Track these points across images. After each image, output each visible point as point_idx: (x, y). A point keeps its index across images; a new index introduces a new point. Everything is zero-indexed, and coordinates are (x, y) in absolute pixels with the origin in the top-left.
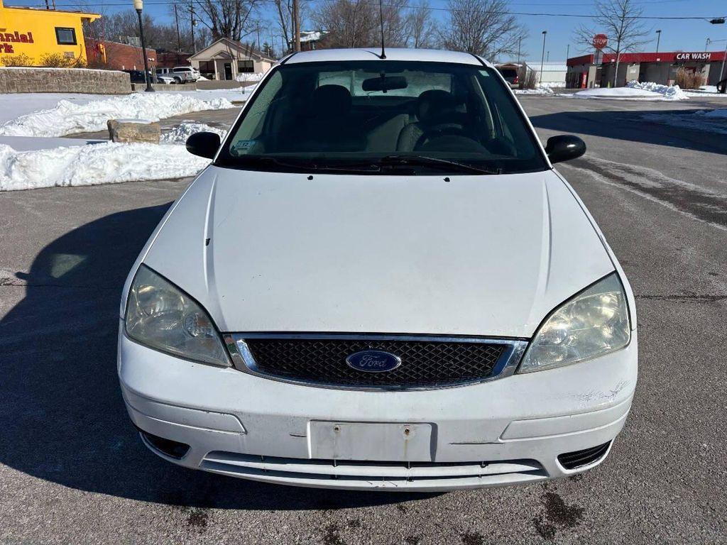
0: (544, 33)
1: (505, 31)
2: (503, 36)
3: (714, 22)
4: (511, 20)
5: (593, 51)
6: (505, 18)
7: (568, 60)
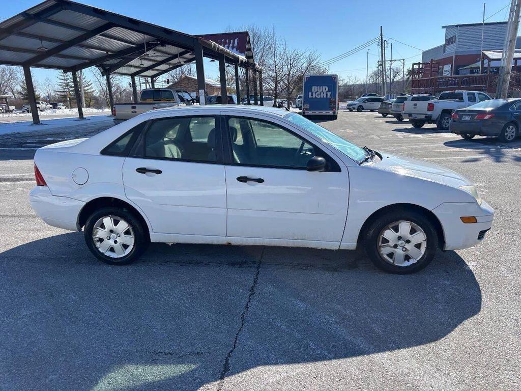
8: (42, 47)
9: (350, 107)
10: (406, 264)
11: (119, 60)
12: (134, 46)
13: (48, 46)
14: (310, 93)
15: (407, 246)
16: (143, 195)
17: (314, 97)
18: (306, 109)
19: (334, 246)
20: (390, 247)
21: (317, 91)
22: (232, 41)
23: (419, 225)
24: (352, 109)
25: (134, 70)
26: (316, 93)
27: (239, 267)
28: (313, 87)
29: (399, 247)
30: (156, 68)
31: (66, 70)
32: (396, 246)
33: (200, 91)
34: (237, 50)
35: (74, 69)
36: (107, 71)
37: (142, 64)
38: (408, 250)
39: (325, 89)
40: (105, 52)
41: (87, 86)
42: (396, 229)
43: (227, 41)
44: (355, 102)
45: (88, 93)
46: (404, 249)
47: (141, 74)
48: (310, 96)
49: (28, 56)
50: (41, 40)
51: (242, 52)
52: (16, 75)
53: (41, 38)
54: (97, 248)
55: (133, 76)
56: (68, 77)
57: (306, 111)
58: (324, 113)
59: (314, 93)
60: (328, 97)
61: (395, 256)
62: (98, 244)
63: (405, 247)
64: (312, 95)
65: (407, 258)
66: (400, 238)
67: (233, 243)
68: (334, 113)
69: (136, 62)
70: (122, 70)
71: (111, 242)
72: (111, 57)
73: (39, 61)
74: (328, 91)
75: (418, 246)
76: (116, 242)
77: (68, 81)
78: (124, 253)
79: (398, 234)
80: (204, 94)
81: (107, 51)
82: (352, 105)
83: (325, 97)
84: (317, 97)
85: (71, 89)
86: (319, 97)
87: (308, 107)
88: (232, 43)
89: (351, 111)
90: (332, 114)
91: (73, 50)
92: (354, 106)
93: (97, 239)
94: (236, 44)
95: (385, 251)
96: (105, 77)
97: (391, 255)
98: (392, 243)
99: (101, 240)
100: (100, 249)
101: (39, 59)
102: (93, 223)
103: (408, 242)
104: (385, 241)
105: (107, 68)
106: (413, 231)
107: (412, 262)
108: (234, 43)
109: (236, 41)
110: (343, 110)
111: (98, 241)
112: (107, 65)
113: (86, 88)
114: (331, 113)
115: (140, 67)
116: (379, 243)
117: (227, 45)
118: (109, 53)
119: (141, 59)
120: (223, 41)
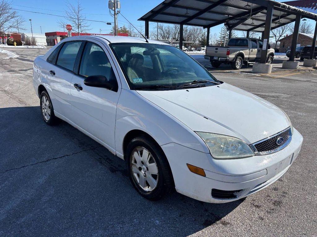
0: (30, 20)
1: (12, 18)
2: (12, 20)
3: (108, 24)
4: (14, 13)
5: (67, 31)
6: (11, 11)
7: (45, 33)
8: (187, 13)
13: (191, 13)
25: (250, 27)
29: (142, 171)
31: (204, 27)
32: (140, 169)
33: (265, 40)
35: (208, 27)
36: (230, 28)
37: (253, 23)
40: (227, 16)
49: (183, 19)
50: (187, 9)
55: (248, 31)
61: (141, 178)
65: (147, 184)
66: (143, 163)
69: (249, 21)
70: (240, 26)
72: (231, 19)
73: (188, 22)
76: (47, 111)
80: (266, 42)
81: (229, 14)
91: (207, 15)
96: (229, 31)
98: (138, 165)
100: (43, 113)
101: (187, 21)
105: (231, 26)
106: (151, 161)
112: (231, 24)
116: (131, 161)
117: (315, 7)
118: (229, 16)
119: (253, 19)
120: (313, 4)
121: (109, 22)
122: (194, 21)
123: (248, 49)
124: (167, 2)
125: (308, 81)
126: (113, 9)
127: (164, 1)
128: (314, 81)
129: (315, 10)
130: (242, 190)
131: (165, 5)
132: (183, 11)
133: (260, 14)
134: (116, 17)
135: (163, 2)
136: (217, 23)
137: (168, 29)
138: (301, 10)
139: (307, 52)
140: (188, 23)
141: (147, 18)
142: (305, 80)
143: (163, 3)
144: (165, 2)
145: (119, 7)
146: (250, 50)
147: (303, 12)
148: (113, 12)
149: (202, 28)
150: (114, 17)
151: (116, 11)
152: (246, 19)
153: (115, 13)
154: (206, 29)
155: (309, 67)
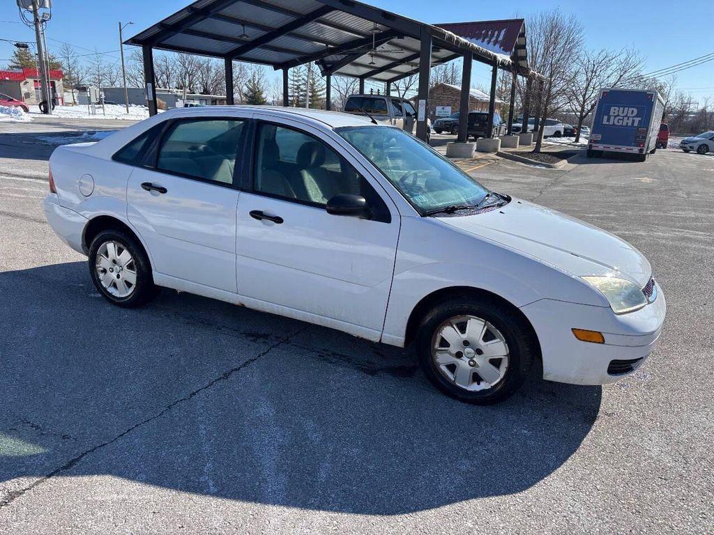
8: (244, 35)
9: (686, 145)
10: (475, 387)
11: (344, 56)
12: (361, 37)
13: (252, 34)
14: (606, 117)
15: (477, 359)
16: (146, 221)
17: (611, 123)
18: (596, 142)
19: (374, 336)
20: (450, 354)
21: (618, 115)
22: (496, 33)
23: (498, 328)
24: (689, 148)
25: (364, 71)
26: (615, 117)
27: (254, 341)
28: (612, 109)
29: (464, 358)
30: (393, 69)
31: (277, 66)
32: (459, 355)
33: (420, 101)
34: (500, 47)
35: (285, 66)
36: (328, 71)
37: (373, 63)
38: (478, 366)
39: (632, 113)
40: (325, 45)
41: (320, 91)
42: (462, 328)
43: (490, 33)
44: (696, 138)
45: (320, 99)
46: (472, 363)
47: (373, 77)
48: (605, 122)
49: (231, 46)
50: (243, 25)
51: (506, 49)
52: (247, 73)
53: (244, 23)
54: (100, 281)
55: (362, 78)
56: (300, 78)
57: (594, 145)
58: (624, 149)
59: (612, 118)
60: (636, 124)
61: (458, 371)
62: (101, 276)
63: (475, 359)
64: (608, 120)
65: (477, 378)
66: (466, 343)
67: (247, 305)
68: (641, 150)
69: (365, 59)
70: (348, 68)
71: (114, 275)
72: (331, 51)
73: (242, 53)
74: (636, 116)
75: (496, 363)
76: (118, 276)
77: (300, 83)
78: (127, 292)
79: (464, 337)
80: (424, 106)
81: (327, 43)
82: (690, 142)
83: (630, 124)
84: (616, 123)
85: (301, 93)
86: (620, 124)
87: (599, 139)
88: (495, 35)
89: (686, 151)
90: (638, 152)
91: (283, 41)
92: (690, 145)
93: (101, 269)
94: (501, 38)
95: (442, 359)
96: (325, 78)
97: (452, 367)
98: (453, 349)
99: (104, 271)
100: (102, 282)
102: (97, 247)
103: (479, 352)
104: (444, 343)
105: (329, 66)
106: (488, 337)
107: (484, 386)
108: (498, 36)
109: (503, 32)
110: (672, 150)
111: (102, 272)
112: (329, 62)
113: (319, 93)
114: (636, 150)
115: (371, 67)
116: (434, 344)
117: (488, 39)
118: (329, 46)
119: (372, 55)
120: (483, 32)
121: (22, 40)
122: (257, 52)
123: (386, 119)
124: (200, 6)
125: (507, 181)
126: (31, 7)
127: (192, 4)
128: (517, 180)
129: (488, 43)
130: (642, 358)
131: (193, 13)
132: (235, 30)
133: (385, 46)
134: (40, 29)
135: (190, 6)
136: (305, 58)
137: (164, 63)
138: (475, 45)
139: (473, 124)
140: (243, 56)
141: (149, 41)
142: (502, 178)
143: (190, 8)
144: (194, 6)
145: (47, 6)
146: (391, 121)
147: (477, 50)
148: (31, 17)
149: (270, 68)
150: (34, 28)
151: (40, 12)
152: (358, 55)
153: (37, 20)
154: (281, 71)
155: (488, 152)
